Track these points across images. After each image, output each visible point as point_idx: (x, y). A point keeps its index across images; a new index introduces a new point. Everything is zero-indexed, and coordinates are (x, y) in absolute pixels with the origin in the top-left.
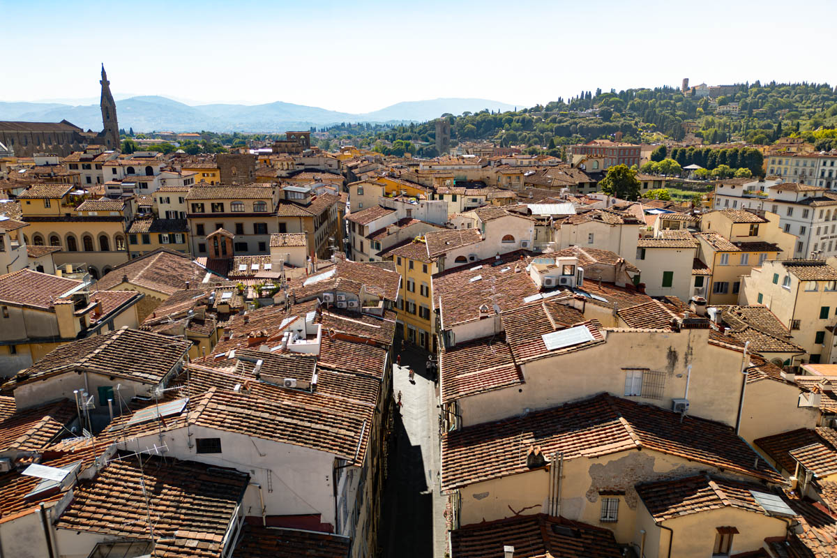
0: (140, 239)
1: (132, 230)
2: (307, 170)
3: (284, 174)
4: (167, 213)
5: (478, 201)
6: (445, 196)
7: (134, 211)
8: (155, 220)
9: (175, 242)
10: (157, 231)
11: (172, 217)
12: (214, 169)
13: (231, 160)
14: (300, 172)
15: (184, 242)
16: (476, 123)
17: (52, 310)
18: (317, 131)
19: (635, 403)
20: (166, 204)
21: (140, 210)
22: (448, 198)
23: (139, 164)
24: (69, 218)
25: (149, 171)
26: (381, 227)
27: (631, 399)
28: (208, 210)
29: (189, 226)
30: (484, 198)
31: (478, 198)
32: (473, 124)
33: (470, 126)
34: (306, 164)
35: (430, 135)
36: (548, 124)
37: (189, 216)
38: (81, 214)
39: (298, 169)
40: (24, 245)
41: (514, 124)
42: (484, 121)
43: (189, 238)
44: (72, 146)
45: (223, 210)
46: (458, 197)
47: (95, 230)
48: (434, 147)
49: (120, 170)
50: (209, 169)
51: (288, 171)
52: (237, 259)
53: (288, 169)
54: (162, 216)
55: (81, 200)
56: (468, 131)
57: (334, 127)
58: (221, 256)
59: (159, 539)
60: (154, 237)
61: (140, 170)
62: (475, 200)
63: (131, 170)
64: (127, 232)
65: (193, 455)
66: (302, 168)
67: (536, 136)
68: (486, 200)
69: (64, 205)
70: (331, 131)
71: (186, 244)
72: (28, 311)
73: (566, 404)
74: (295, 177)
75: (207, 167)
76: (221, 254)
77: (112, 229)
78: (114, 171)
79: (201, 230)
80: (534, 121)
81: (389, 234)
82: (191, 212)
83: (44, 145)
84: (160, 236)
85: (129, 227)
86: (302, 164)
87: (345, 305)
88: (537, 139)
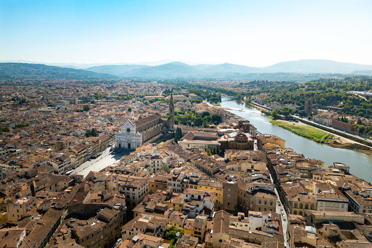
12: (221, 188)
13: (229, 186)
14: (257, 191)
16: (326, 97)
23: (196, 194)
25: (199, 198)
32: (325, 98)
33: (323, 99)
34: (259, 186)
35: (301, 102)
36: (369, 103)
41: (348, 101)
42: (331, 97)
44: (159, 125)
48: (304, 112)
49: (189, 196)
50: (219, 188)
51: (252, 191)
56: (322, 101)
61: (196, 196)
63: (193, 196)
66: (257, 188)
67: (361, 111)
74: (254, 195)
78: (187, 196)
80: (360, 100)
88: (362, 113)
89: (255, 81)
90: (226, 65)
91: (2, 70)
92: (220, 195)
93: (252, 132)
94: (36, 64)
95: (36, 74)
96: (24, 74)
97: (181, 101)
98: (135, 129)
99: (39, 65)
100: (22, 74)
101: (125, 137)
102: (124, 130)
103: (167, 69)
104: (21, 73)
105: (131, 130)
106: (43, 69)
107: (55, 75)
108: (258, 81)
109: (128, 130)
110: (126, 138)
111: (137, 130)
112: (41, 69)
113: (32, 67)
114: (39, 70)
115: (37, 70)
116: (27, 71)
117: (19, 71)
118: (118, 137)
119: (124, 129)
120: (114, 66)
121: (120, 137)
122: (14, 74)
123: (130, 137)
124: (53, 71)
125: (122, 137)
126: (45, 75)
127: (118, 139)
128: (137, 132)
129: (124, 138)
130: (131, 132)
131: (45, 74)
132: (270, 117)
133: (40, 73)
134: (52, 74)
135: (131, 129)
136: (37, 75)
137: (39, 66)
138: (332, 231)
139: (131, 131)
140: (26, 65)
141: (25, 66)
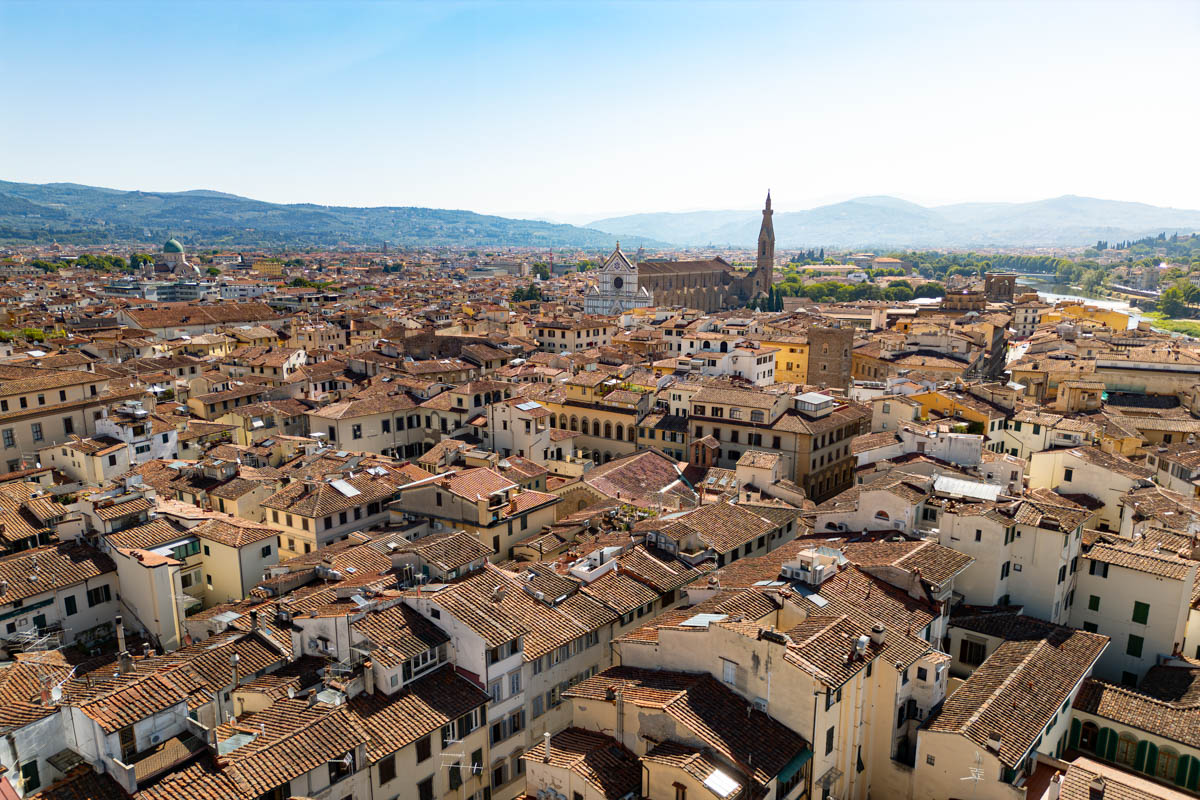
0: (647, 433)
1: (642, 424)
2: (920, 353)
3: (888, 355)
4: (677, 410)
5: (1073, 439)
6: (1023, 425)
7: (651, 405)
8: (666, 415)
9: (675, 440)
10: (661, 429)
11: (681, 414)
12: (803, 345)
13: (824, 336)
14: (910, 354)
15: (683, 442)
17: (476, 503)
18: (1109, 249)
19: (729, 690)
20: (677, 401)
21: (658, 404)
22: (1027, 429)
23: (715, 339)
24: (597, 406)
25: (724, 348)
26: (871, 461)
27: (728, 685)
28: (708, 413)
29: (689, 427)
30: (1083, 436)
31: (1074, 434)
34: (922, 344)
37: (691, 417)
38: (606, 403)
39: (908, 350)
40: (549, 428)
43: (688, 439)
44: (716, 288)
45: (722, 415)
46: (1042, 430)
47: (615, 419)
49: (697, 344)
50: (798, 344)
52: (712, 470)
53: (892, 350)
54: (673, 412)
55: (610, 389)
57: (1143, 241)
58: (700, 466)
59: (381, 647)
60: (659, 433)
61: (716, 345)
62: (1067, 437)
63: (707, 345)
64: (637, 425)
65: (428, 615)
66: (915, 348)
68: (1086, 439)
69: (595, 394)
70: (1135, 247)
71: (684, 445)
72: (465, 501)
73: (684, 672)
74: (898, 361)
75: (797, 341)
76: (700, 462)
77: (627, 421)
78: (692, 345)
79: (699, 433)
81: (876, 471)
82: (693, 414)
83: (686, 288)
84: (664, 433)
85: (640, 422)
86: (916, 344)
87: (663, 547)
89: (1162, 236)
90: (1067, 204)
91: (367, 226)
92: (798, 366)
93: (1034, 319)
94: (451, 211)
95: (449, 236)
96: (418, 235)
97: (836, 274)
98: (634, 278)
99: (458, 212)
100: (414, 235)
101: (608, 304)
102: (606, 282)
103: (837, 219)
104: (410, 235)
105: (624, 281)
106: (467, 222)
107: (496, 240)
108: (1175, 238)
109: (618, 283)
110: (611, 308)
111: (641, 282)
112: (461, 225)
113: (440, 218)
114: (457, 225)
115: (451, 226)
116: (425, 229)
117: (406, 229)
118: (591, 303)
119: (608, 278)
120: (667, 214)
121: (595, 303)
122: (393, 235)
123: (621, 301)
124: (493, 228)
125: (599, 303)
126: (469, 239)
127: (590, 310)
128: (639, 288)
129: (606, 308)
130: (625, 288)
131: (471, 236)
132: (1157, 313)
133: (457, 233)
134: (489, 235)
135: (626, 279)
136: (451, 240)
137: (457, 215)
138: (1079, 391)
139: (624, 285)
140: (425, 212)
141: (423, 215)
